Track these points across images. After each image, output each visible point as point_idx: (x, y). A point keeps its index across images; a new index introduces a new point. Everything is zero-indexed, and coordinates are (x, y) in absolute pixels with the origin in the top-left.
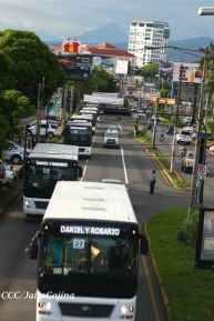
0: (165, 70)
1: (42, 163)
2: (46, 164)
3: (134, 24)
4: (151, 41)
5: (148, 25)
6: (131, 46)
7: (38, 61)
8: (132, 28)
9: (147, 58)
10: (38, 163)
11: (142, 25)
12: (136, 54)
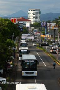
0: (43, 25)
1: (27, 61)
2: (28, 61)
3: (29, 11)
4: (35, 16)
5: (34, 11)
6: (29, 17)
7: (11, 28)
8: (29, 12)
9: (34, 21)
10: (26, 61)
11: (32, 11)
12: (30, 20)
